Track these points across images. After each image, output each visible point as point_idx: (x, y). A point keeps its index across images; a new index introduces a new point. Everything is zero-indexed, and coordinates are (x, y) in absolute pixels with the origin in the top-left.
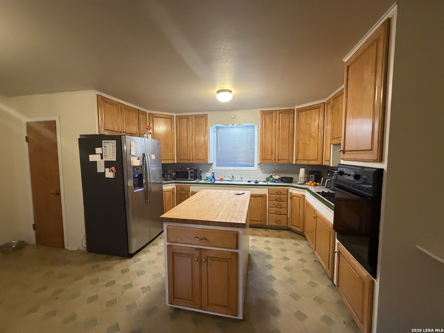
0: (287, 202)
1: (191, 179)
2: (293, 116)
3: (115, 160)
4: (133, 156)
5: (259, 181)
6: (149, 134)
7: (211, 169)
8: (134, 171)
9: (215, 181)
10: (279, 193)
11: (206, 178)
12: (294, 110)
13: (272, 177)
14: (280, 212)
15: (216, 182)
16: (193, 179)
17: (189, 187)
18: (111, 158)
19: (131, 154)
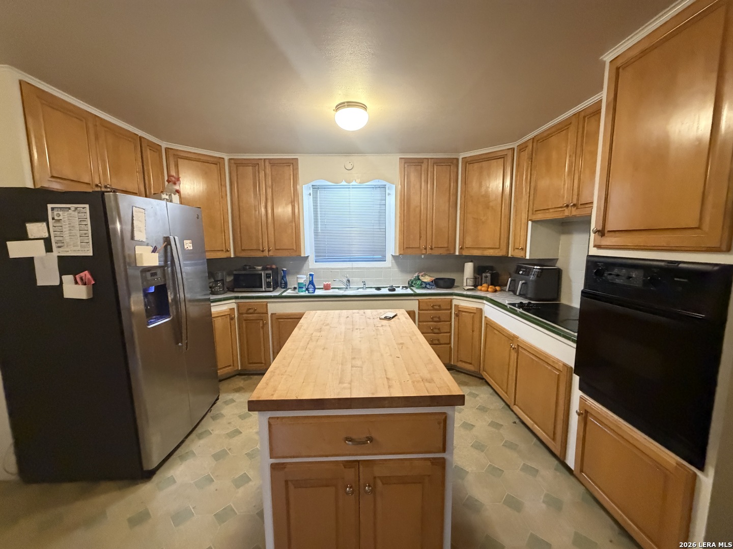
0: (450, 323)
1: (267, 289)
2: (455, 170)
3: (91, 254)
4: (141, 243)
5: (396, 287)
6: (175, 194)
7: (305, 267)
8: (144, 279)
9: (314, 291)
10: (437, 307)
11: (296, 286)
12: (457, 159)
13: (419, 279)
14: (438, 340)
15: (318, 292)
16: (272, 289)
17: (267, 305)
18: (79, 248)
19: (136, 238)
